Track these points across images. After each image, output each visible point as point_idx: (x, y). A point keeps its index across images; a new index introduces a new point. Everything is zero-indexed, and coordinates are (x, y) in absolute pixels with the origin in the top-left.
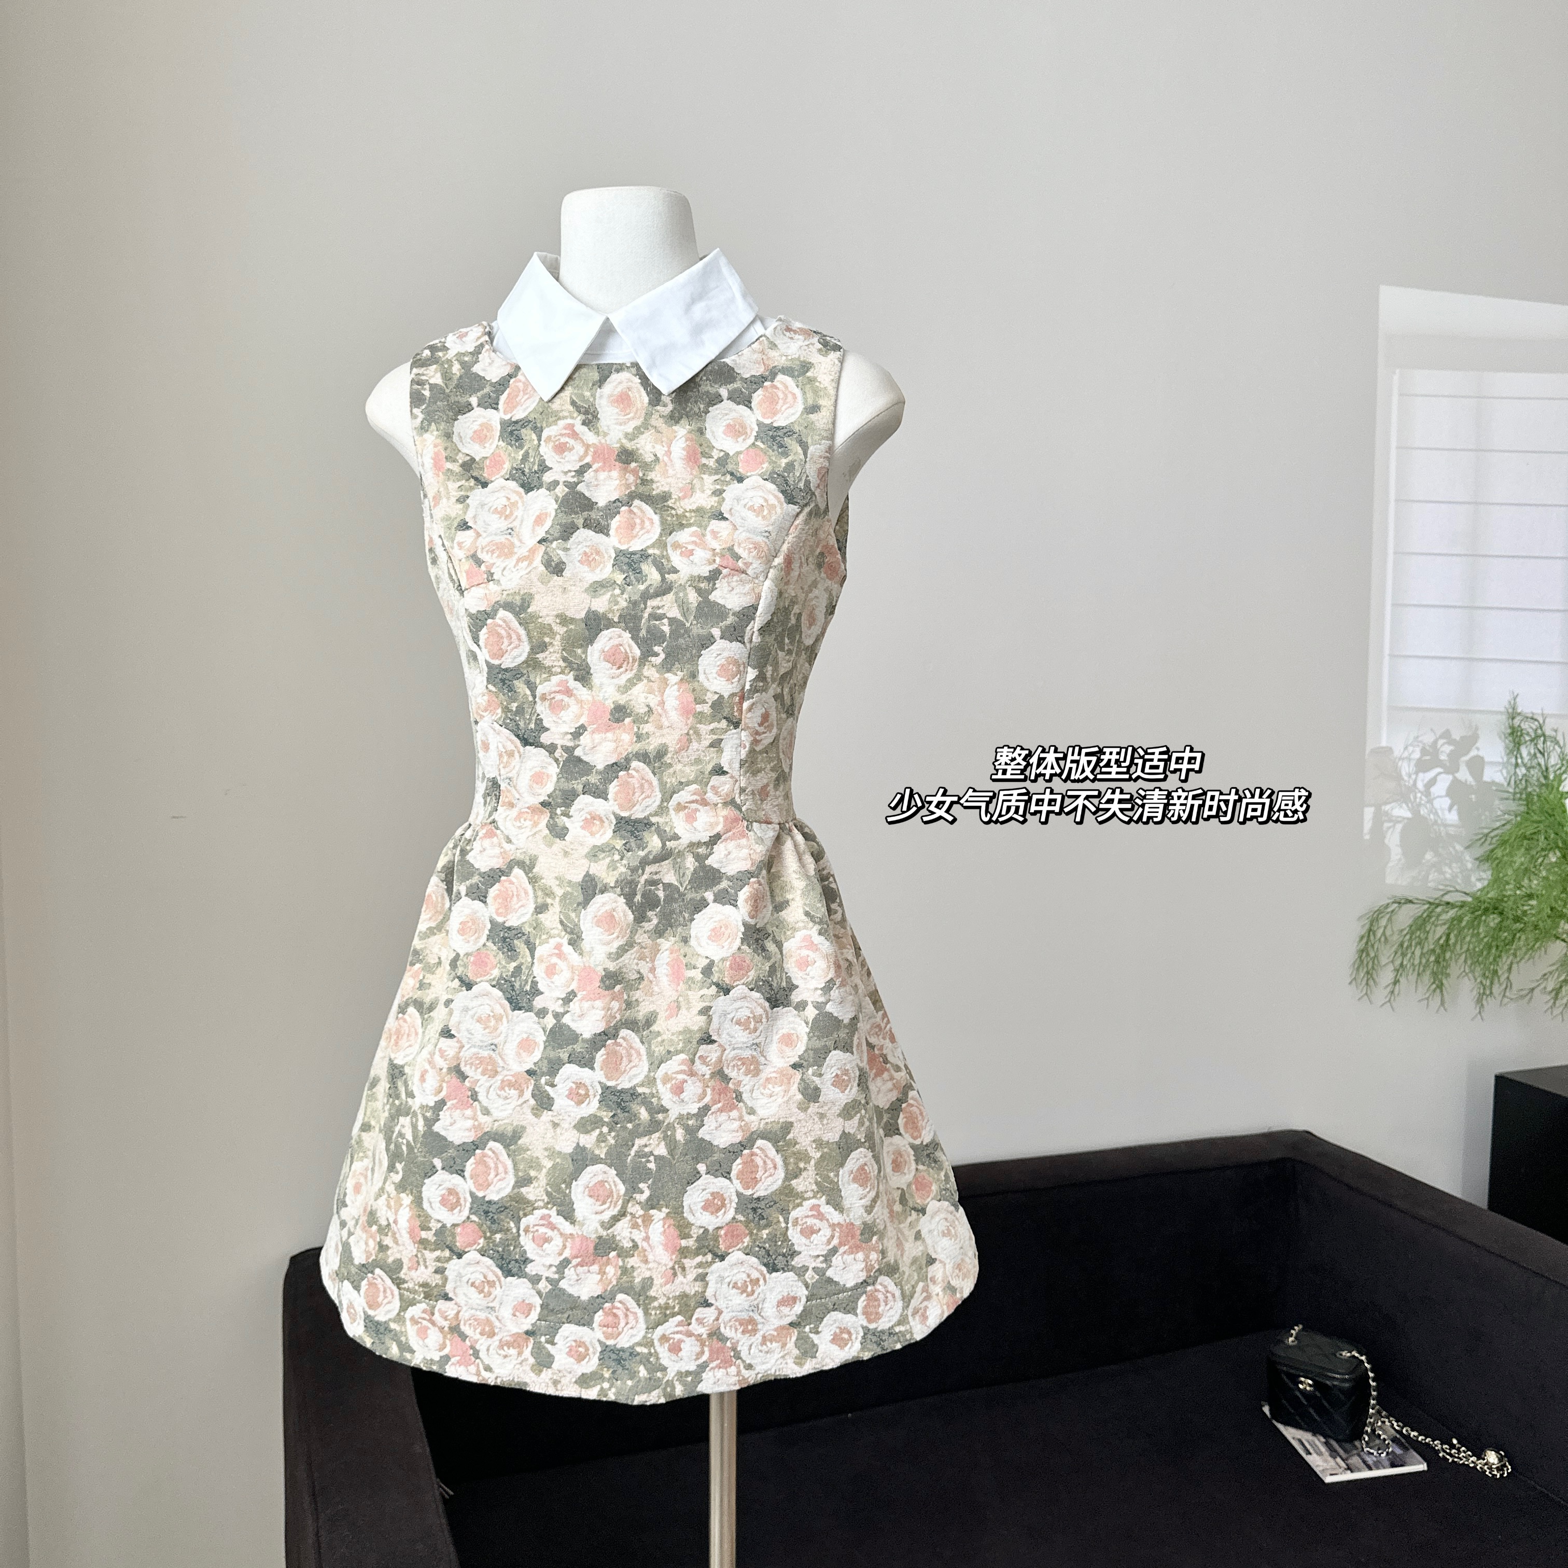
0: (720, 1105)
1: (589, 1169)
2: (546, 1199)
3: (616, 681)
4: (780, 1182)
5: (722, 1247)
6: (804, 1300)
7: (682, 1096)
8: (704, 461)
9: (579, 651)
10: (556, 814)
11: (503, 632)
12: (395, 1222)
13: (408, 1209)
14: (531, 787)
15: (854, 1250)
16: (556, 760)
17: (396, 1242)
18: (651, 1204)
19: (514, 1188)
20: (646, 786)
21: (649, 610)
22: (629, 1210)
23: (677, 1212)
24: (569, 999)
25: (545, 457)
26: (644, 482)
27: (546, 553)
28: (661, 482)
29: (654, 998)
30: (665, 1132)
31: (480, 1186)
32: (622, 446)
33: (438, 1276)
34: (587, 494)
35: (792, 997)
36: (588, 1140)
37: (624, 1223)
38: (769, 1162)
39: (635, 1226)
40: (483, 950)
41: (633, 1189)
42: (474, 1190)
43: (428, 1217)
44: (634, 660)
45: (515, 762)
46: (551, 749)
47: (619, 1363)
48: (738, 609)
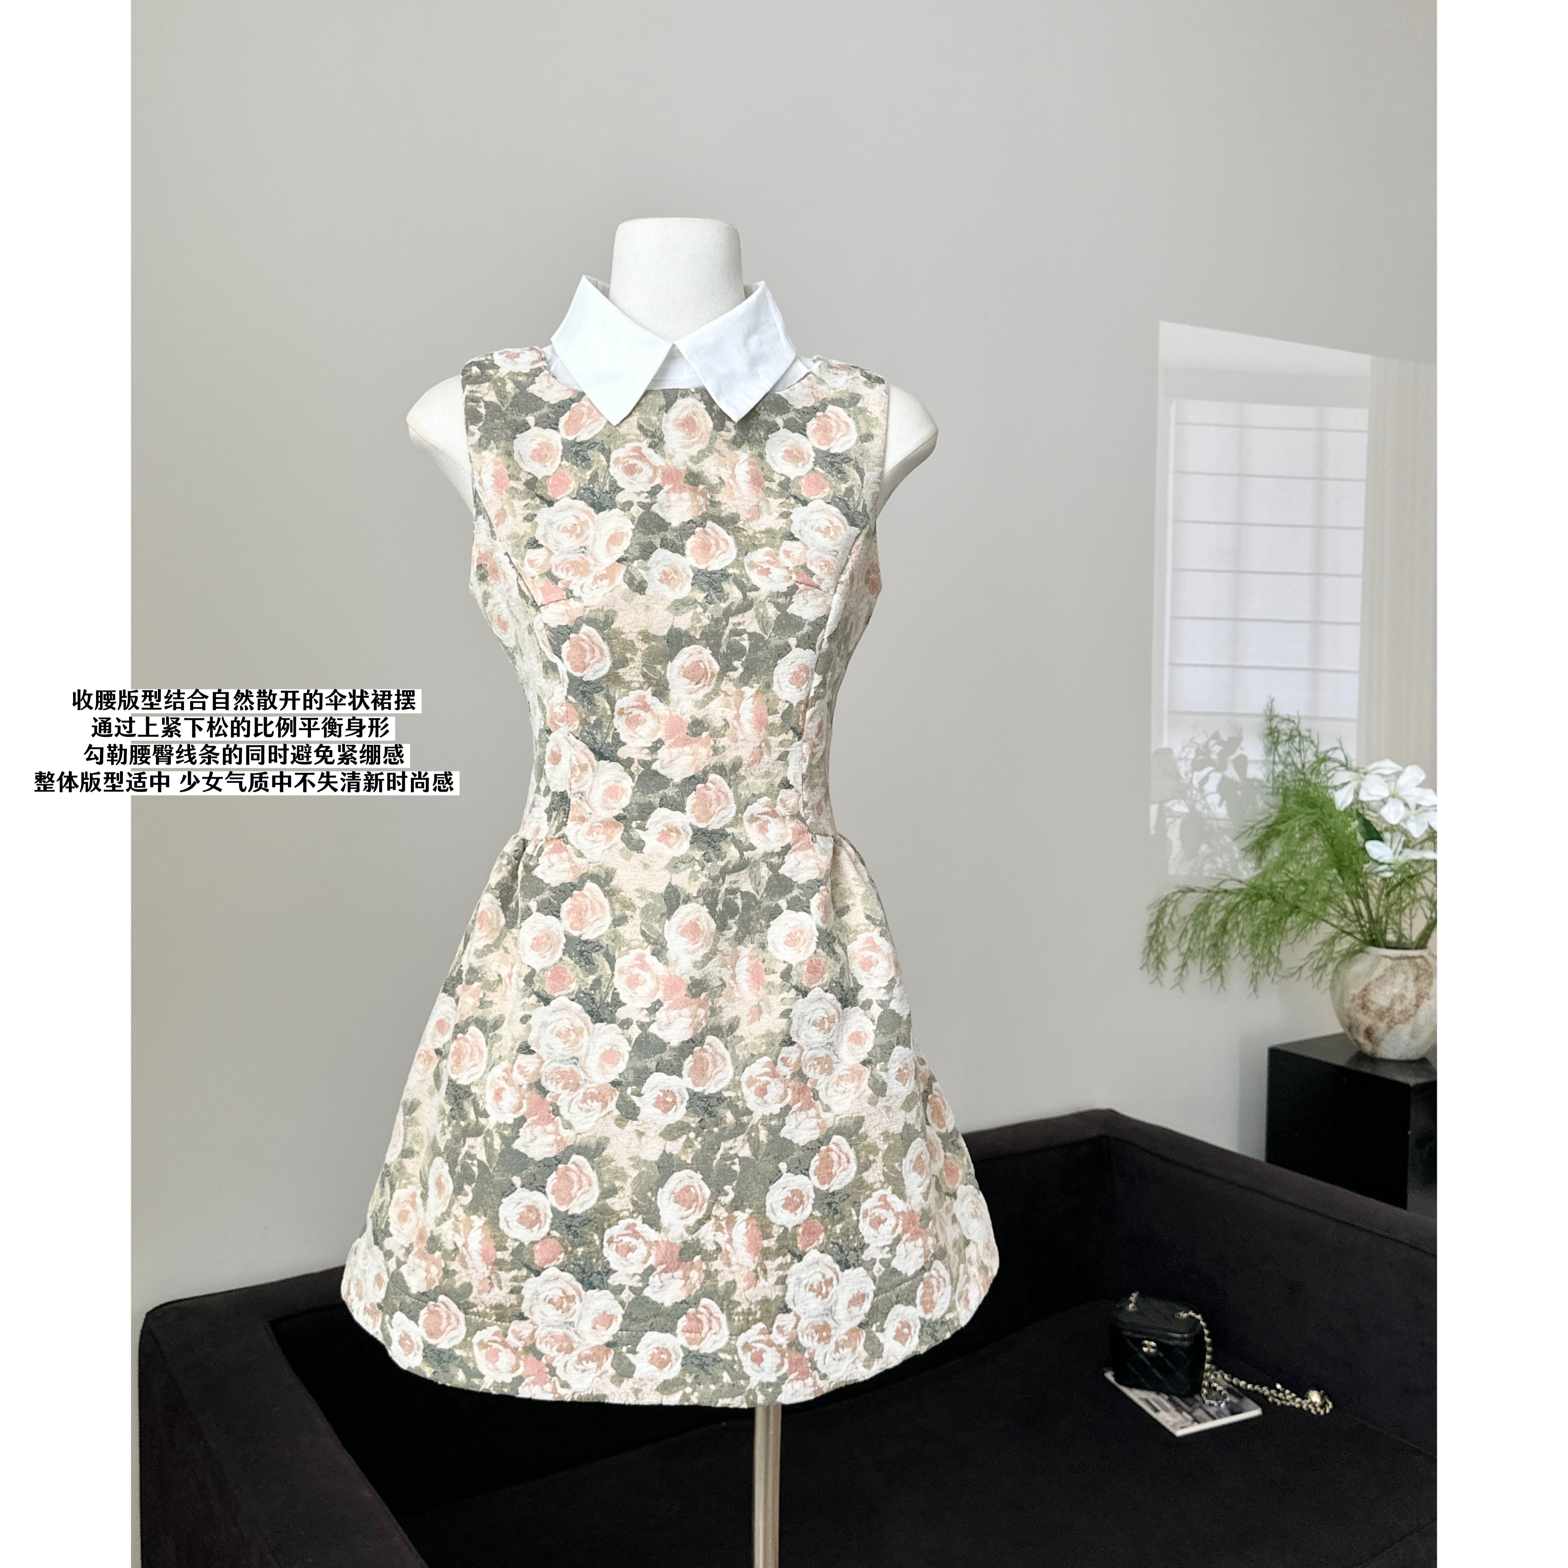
0: (799, 1104)
1: (676, 1175)
2: (632, 1208)
3: (694, 696)
4: (852, 1175)
5: (800, 1247)
6: (872, 1295)
7: (766, 1098)
8: (767, 484)
9: (659, 667)
10: (631, 827)
11: (586, 647)
12: (465, 1245)
13: (480, 1231)
14: (604, 801)
15: (916, 1235)
16: (632, 775)
17: (465, 1265)
18: (736, 1205)
19: (598, 1200)
20: (722, 797)
21: (730, 627)
22: (714, 1213)
23: (760, 1211)
24: (653, 1009)
25: (616, 478)
26: (714, 504)
27: (627, 571)
28: (729, 505)
29: (736, 1003)
30: (749, 1134)
31: (562, 1201)
32: (688, 469)
33: (513, 1296)
34: (661, 515)
35: (859, 997)
36: (675, 1147)
37: (709, 1226)
38: (843, 1156)
39: (719, 1228)
40: (560, 965)
41: (718, 1191)
42: (556, 1205)
43: (504, 1237)
44: (713, 675)
45: (588, 776)
46: (627, 764)
47: (702, 1368)
48: (812, 620)
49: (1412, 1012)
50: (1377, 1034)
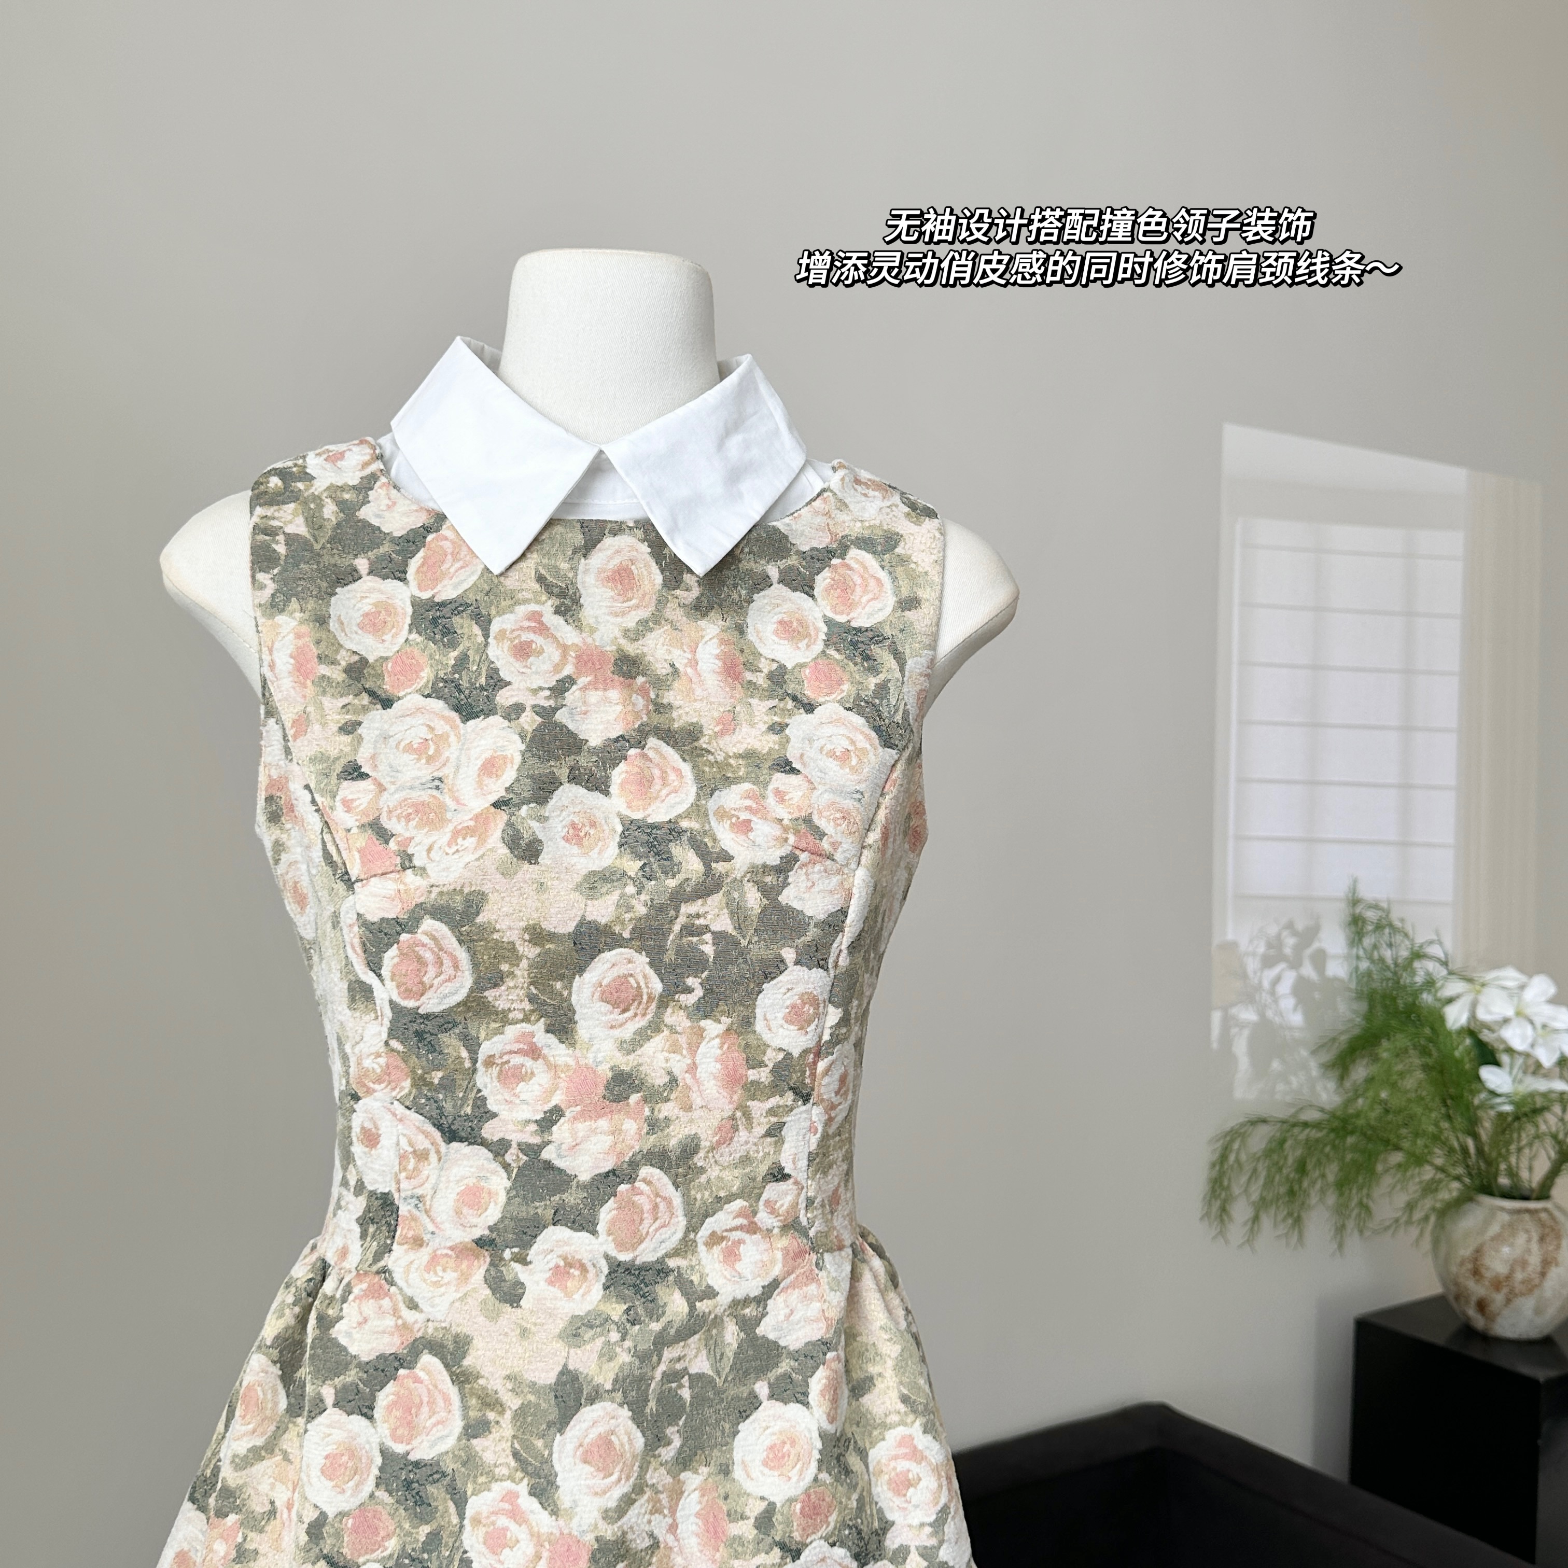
3: (617, 1033)
8: (749, 676)
9: (559, 985)
10: (502, 1259)
11: (428, 956)
14: (458, 1213)
16: (506, 1167)
20: (662, 1206)
21: (682, 920)
25: (498, 664)
26: (660, 708)
27: (509, 824)
28: (686, 709)
32: (620, 650)
34: (571, 727)
35: (887, 1543)
44: (650, 999)
45: (430, 1169)
46: (499, 1149)
48: (822, 917)
49: (1537, 1281)
50: (1492, 1308)
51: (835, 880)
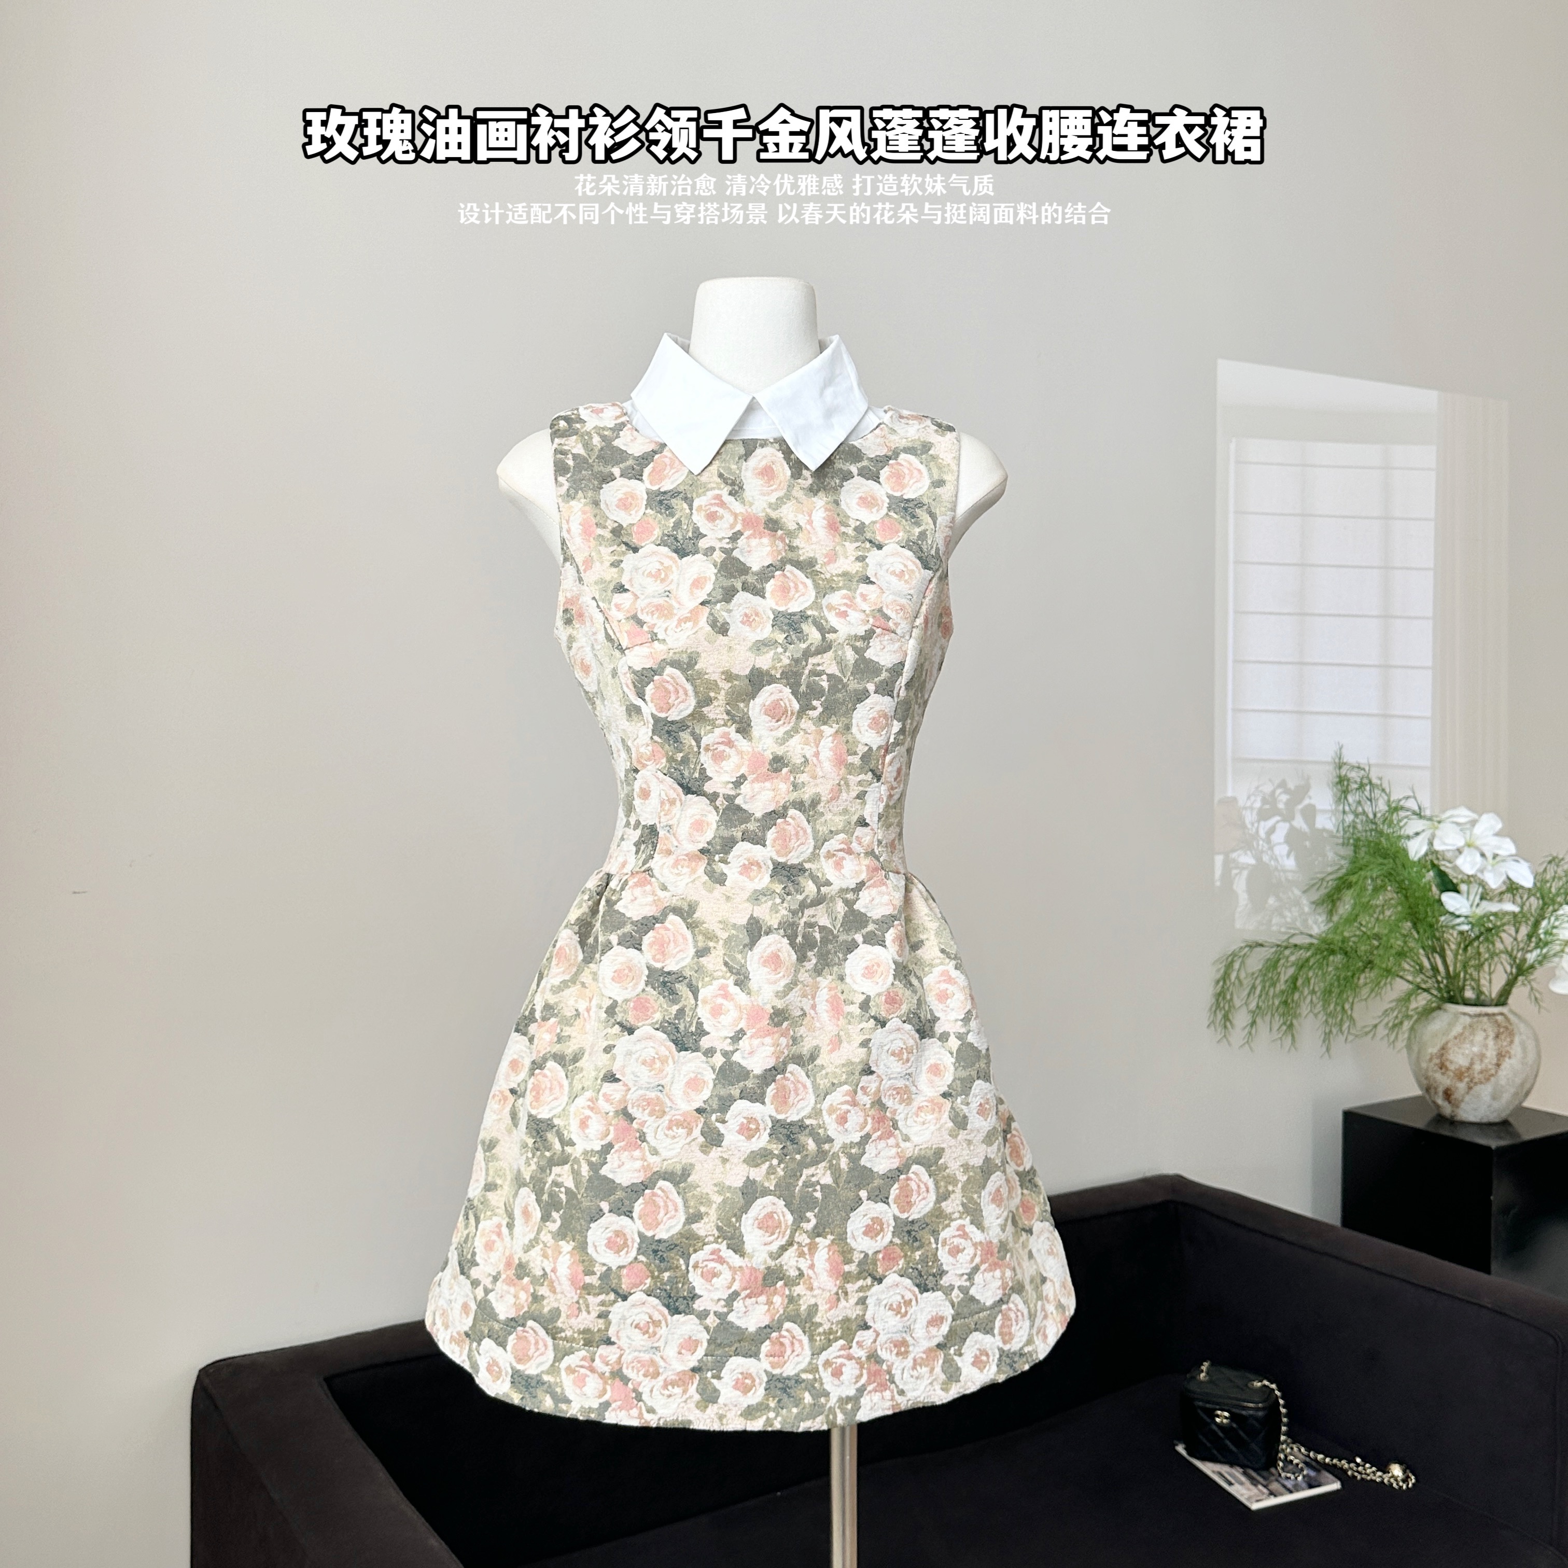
0: (879, 1133)
1: (759, 1201)
2: (717, 1234)
3: (774, 733)
4: (931, 1205)
5: (880, 1270)
6: (950, 1319)
7: (846, 1126)
8: (843, 529)
9: (742, 705)
10: (714, 861)
11: (670, 688)
12: (554, 1270)
13: (568, 1256)
14: (690, 835)
15: (993, 1267)
16: (716, 809)
17: (554, 1291)
18: (818, 1232)
19: (684, 1225)
20: (801, 833)
21: (809, 667)
22: (796, 1239)
23: (841, 1238)
24: (737, 1038)
25: (699, 525)
26: (792, 548)
27: (711, 614)
28: (806, 549)
29: (817, 1033)
30: (830, 1161)
31: (649, 1226)
32: (767, 515)
33: (601, 1321)
34: (742, 559)
35: (936, 1029)
37: (792, 1252)
38: (922, 1186)
39: (801, 1255)
40: (643, 995)
41: (800, 1218)
42: (642, 1230)
43: (592, 1262)
44: (792, 714)
45: (677, 809)
46: (712, 798)
47: (785, 1391)
48: (890, 666)
49: (1493, 1072)
50: (1457, 1095)
51: (897, 645)
